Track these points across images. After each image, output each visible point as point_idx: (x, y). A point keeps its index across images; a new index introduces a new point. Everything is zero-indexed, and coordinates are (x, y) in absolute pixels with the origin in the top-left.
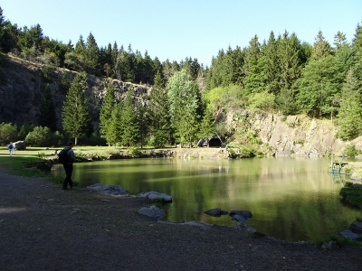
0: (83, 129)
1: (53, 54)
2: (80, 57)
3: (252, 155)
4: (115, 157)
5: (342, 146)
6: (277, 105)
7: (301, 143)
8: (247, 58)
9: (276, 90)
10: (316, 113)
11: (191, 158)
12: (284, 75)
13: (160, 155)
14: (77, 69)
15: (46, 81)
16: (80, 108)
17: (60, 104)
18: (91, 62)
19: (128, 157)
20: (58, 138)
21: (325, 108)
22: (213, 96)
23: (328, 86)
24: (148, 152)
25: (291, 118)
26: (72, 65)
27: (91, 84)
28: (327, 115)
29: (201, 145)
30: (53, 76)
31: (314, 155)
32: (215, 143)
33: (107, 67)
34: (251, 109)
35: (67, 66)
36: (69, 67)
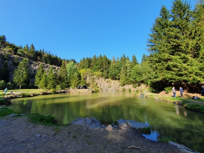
0: (25, 81)
1: (11, 49)
2: (26, 52)
4: (45, 94)
5: (121, 88)
7: (110, 87)
9: (102, 71)
13: (64, 92)
14: (24, 57)
15: (6, 59)
16: (25, 72)
17: (13, 71)
18: (32, 55)
24: (59, 91)
25: (107, 80)
26: (21, 55)
27: (31, 63)
28: (116, 79)
29: (79, 88)
30: (9, 58)
31: (114, 91)
32: (85, 87)
33: (39, 58)
35: (18, 54)
36: (20, 55)
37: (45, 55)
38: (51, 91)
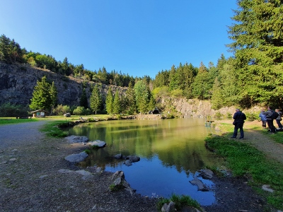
0: (99, 107)
1: (87, 76)
2: (99, 77)
3: (173, 117)
5: (214, 112)
6: (184, 94)
7: (196, 111)
8: (171, 75)
9: (183, 88)
10: (202, 98)
11: (145, 119)
12: (187, 82)
13: (131, 118)
14: (98, 82)
15: (84, 87)
16: (97, 98)
17: (89, 97)
18: (104, 79)
19: (117, 119)
20: (88, 111)
21: (206, 96)
22: (155, 92)
23: (206, 85)
24: (126, 117)
25: (190, 100)
26: (96, 80)
27: (103, 88)
28: (207, 99)
29: (150, 113)
30: (87, 85)
31: (202, 117)
32: (156, 112)
33: (111, 81)
34: (173, 97)
36: (94, 81)
37: (116, 76)
38: (117, 116)
